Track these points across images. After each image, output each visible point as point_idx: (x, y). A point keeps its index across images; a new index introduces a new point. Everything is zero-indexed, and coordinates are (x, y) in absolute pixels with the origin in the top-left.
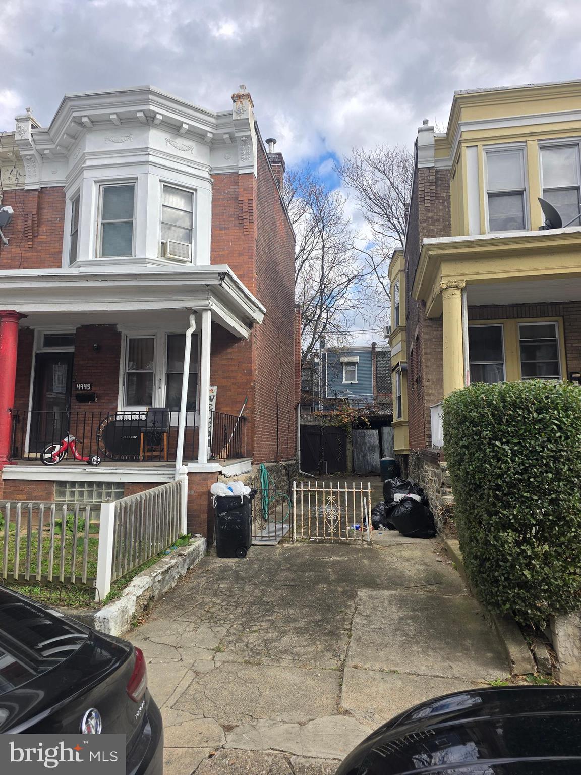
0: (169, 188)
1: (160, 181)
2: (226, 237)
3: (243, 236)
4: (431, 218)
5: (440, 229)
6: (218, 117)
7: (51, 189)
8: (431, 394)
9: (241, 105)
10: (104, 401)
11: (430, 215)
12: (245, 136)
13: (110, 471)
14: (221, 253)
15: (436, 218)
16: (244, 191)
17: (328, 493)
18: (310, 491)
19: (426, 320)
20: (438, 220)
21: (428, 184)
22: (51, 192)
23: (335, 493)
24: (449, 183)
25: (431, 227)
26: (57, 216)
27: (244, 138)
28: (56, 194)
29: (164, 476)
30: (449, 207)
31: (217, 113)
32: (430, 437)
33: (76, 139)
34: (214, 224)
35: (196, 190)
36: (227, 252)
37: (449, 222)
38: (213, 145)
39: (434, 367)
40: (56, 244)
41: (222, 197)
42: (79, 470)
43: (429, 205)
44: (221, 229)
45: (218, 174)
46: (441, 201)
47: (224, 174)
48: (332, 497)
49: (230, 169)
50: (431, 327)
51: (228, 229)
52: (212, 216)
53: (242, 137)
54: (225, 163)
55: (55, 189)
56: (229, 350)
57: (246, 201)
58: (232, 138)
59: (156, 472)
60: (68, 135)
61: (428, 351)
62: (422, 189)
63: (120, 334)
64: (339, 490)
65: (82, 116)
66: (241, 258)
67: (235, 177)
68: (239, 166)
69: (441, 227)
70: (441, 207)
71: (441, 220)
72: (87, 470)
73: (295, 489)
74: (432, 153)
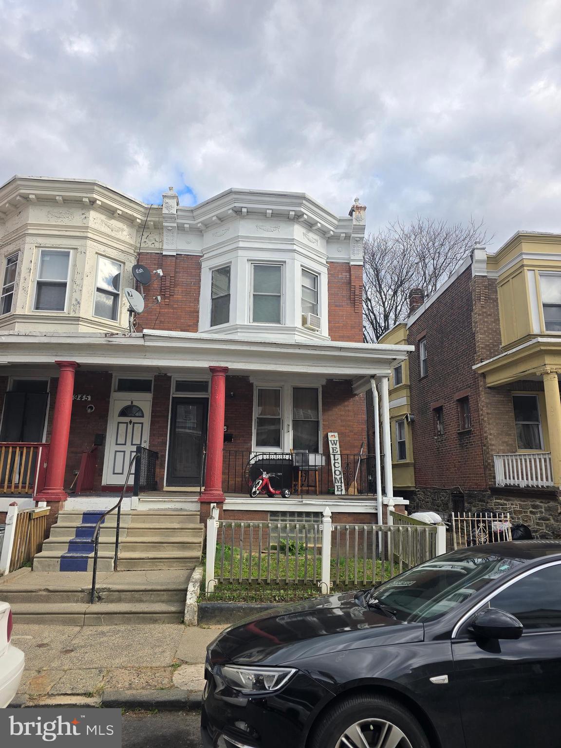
0: (306, 271)
1: (302, 266)
2: (340, 313)
3: (354, 313)
4: (485, 312)
5: (492, 321)
6: (340, 220)
7: (186, 256)
8: (493, 445)
9: (359, 215)
10: (239, 441)
11: (484, 310)
12: (359, 238)
13: (321, 503)
14: (337, 325)
15: (489, 313)
16: (356, 278)
17: (478, 522)
18: (466, 520)
19: (486, 388)
20: (490, 315)
21: (483, 288)
22: (185, 259)
23: (484, 522)
24: (496, 289)
25: (486, 319)
26: (192, 280)
27: (358, 239)
28: (191, 261)
29: (366, 507)
30: (497, 306)
31: (340, 217)
32: (494, 478)
33: (222, 221)
34: (330, 301)
35: (319, 274)
36: (342, 325)
37: (499, 317)
38: (330, 239)
39: (495, 424)
40: (192, 304)
41: (336, 281)
42: (295, 502)
43: (483, 303)
44: (336, 306)
45: (332, 262)
46: (491, 301)
47: (337, 263)
48: (482, 524)
49: (344, 260)
50: (490, 393)
51: (342, 306)
52: (329, 295)
53: (357, 237)
54: (339, 255)
55: (189, 257)
56: (346, 403)
57: (357, 287)
58: (348, 237)
59: (360, 504)
60: (217, 217)
61: (489, 411)
62: (479, 291)
63: (252, 384)
64: (487, 518)
65: (242, 207)
66: (353, 330)
67: (348, 268)
68: (352, 258)
69: (493, 320)
70: (492, 306)
71: (493, 315)
72: (304, 502)
73: (454, 518)
74: (484, 265)
